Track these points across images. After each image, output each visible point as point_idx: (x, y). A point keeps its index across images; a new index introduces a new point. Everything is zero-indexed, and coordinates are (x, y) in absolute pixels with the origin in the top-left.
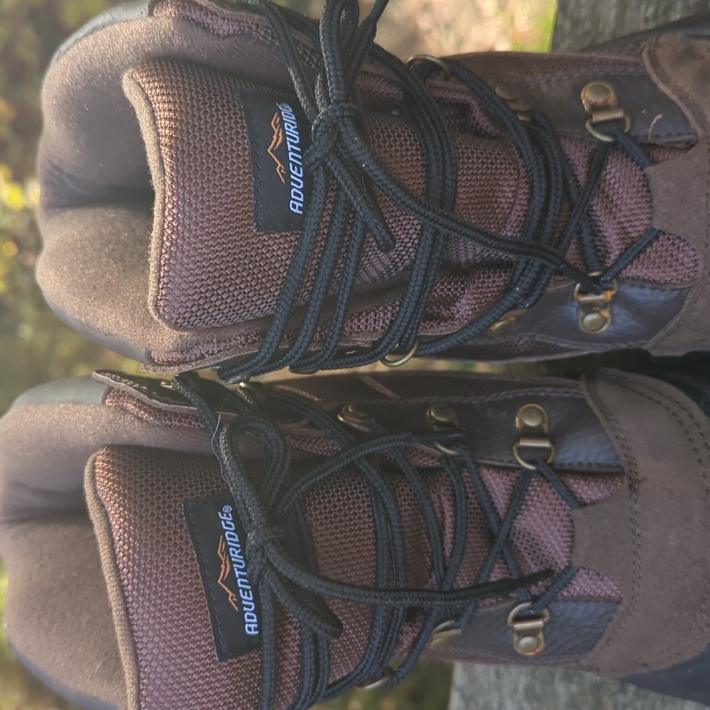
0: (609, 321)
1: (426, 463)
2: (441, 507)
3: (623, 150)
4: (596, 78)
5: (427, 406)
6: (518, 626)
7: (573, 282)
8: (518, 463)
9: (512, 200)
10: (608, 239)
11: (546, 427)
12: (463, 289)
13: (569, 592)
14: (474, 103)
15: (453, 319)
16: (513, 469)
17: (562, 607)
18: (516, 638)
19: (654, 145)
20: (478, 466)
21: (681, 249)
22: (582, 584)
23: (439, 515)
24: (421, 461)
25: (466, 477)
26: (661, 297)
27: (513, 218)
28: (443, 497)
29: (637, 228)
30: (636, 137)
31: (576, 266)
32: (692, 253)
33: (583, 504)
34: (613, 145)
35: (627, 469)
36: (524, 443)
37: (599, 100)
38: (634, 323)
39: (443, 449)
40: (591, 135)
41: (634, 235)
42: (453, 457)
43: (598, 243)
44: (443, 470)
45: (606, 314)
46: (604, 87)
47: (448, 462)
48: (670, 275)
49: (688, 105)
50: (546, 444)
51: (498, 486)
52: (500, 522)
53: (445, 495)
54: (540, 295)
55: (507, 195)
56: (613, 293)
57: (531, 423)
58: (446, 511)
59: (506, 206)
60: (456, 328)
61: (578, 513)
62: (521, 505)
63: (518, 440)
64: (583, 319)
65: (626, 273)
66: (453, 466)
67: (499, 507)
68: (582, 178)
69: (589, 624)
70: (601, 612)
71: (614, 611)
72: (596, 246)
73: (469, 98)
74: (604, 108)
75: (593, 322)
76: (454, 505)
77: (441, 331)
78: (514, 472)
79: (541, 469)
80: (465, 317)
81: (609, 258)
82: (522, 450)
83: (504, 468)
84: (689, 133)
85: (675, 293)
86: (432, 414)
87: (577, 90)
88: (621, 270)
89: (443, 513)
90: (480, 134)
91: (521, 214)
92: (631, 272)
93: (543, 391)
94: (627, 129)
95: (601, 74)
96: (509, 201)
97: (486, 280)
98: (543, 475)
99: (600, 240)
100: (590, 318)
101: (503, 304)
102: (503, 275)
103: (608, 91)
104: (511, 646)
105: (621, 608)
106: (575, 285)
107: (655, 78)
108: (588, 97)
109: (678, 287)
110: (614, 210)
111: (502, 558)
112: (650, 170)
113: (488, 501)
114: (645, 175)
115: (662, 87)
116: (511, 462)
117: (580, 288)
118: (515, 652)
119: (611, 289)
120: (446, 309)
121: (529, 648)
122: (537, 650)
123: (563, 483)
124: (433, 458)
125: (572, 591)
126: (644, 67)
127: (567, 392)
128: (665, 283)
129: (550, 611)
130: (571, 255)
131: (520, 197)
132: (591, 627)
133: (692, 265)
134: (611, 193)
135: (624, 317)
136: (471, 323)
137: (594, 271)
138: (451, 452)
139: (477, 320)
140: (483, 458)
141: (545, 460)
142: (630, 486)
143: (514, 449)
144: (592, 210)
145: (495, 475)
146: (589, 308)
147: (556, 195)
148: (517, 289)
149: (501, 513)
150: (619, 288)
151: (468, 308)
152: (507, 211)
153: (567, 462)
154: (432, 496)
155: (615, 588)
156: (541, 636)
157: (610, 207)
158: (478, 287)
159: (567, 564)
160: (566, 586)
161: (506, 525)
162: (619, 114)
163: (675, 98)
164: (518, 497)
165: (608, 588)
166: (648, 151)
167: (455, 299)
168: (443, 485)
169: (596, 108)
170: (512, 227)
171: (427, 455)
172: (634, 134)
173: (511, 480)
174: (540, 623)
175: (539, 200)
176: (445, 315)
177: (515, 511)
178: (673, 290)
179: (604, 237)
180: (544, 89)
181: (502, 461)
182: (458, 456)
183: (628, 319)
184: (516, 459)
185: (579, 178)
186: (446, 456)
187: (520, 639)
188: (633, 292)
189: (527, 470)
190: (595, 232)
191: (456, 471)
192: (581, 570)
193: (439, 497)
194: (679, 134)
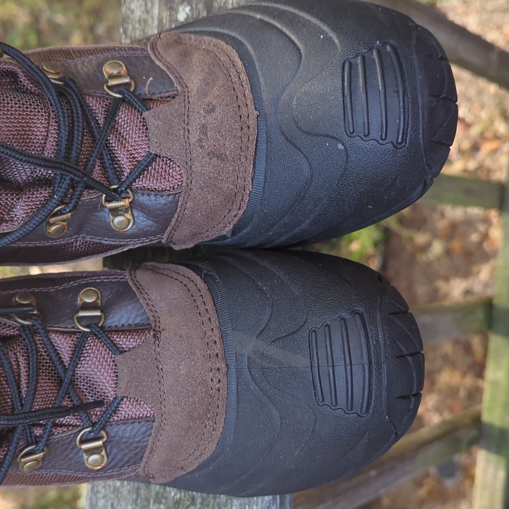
0: (132, 222)
1: (8, 332)
2: (17, 360)
3: (129, 103)
4: (113, 58)
5: (13, 295)
6: (84, 446)
7: (101, 194)
8: (78, 328)
9: (45, 134)
10: (121, 162)
11: (99, 302)
12: (18, 199)
13: (118, 417)
14: (19, 71)
15: (12, 221)
16: (75, 333)
17: (116, 430)
18: (85, 457)
19: (151, 100)
20: (47, 332)
21: (171, 167)
22: (127, 410)
23: (15, 367)
24: (4, 331)
25: (39, 340)
26: (162, 201)
27: (48, 146)
28: (18, 354)
29: (141, 154)
30: (140, 94)
31: (101, 181)
32: (178, 169)
33: (122, 352)
34: (123, 100)
35: (153, 325)
36: (82, 314)
37: (115, 72)
38: (150, 222)
39: (20, 321)
40: (108, 94)
41: (139, 159)
42: (28, 326)
43: (116, 166)
44: (21, 336)
45: (129, 216)
46: (119, 63)
47: (24, 330)
48: (165, 185)
49: (172, 72)
50: (98, 313)
51: (64, 345)
52: (66, 370)
53: (20, 352)
54: (77, 202)
55: (40, 130)
56: (130, 200)
57: (88, 300)
58: (20, 363)
59: (41, 137)
60: (15, 228)
61: (119, 358)
62: (80, 357)
63: (78, 312)
64: (113, 221)
65: (136, 185)
66: (28, 332)
67: (65, 360)
68: (101, 122)
69: (137, 440)
70: (143, 429)
71: (152, 428)
72: (115, 168)
73: (16, 68)
74: (118, 76)
75: (120, 223)
76: (28, 359)
77: (4, 230)
78: (76, 335)
79: (93, 330)
80: (21, 219)
81: (124, 175)
82: (80, 319)
83: (68, 333)
84: (174, 91)
85: (171, 198)
86: (17, 299)
87: (100, 65)
88: (131, 183)
89: (18, 365)
90: (26, 92)
91: (54, 144)
92: (138, 184)
93: (99, 279)
94: (132, 90)
95: (118, 55)
96: (42, 134)
97: (35, 193)
98: (95, 335)
99: (117, 164)
100: (118, 219)
101: (46, 208)
102: (48, 189)
103: (121, 65)
104: (84, 463)
105: (155, 424)
106: (102, 196)
107: (153, 57)
108: (108, 70)
109: (171, 193)
110: (124, 142)
111: (69, 397)
112: (146, 114)
113: (56, 356)
114: (144, 119)
115: (157, 62)
116: (73, 328)
117: (106, 198)
118: (87, 468)
119: (129, 198)
120: (7, 215)
121: (95, 463)
122: (103, 465)
123: (109, 338)
124: (14, 328)
125: (120, 415)
126: (147, 51)
127: (115, 278)
128: (162, 191)
129: (107, 433)
130: (97, 174)
131: (52, 131)
132: (138, 442)
133: (178, 177)
134: (122, 131)
135: (142, 218)
136: (26, 223)
137: (114, 184)
138: (27, 323)
139: (30, 221)
140: (52, 327)
141: (97, 325)
142: (154, 336)
143: (75, 318)
144: (110, 143)
145: (61, 337)
146: (115, 212)
147: (78, 130)
148: (55, 196)
149: (67, 364)
150: (134, 197)
151: (22, 212)
152: (43, 141)
153: (114, 325)
154: (10, 353)
155: (149, 409)
156: (103, 453)
157: (122, 140)
158: (29, 197)
159: (114, 396)
160: (115, 413)
161: (70, 373)
162: (127, 80)
163: (164, 68)
164: (78, 352)
165: (144, 410)
166: (146, 103)
167: (13, 206)
168: (19, 346)
169: (112, 77)
170: (49, 153)
171: (9, 326)
172: (137, 93)
173: (72, 340)
174: (100, 443)
175: (65, 133)
176: (7, 219)
177: (75, 361)
178: (168, 195)
179: (119, 161)
180: (79, 67)
181: (66, 327)
182: (33, 326)
183: (145, 219)
184: (76, 326)
185: (99, 122)
186: (23, 326)
187: (89, 457)
188: (143, 199)
189: (84, 332)
190: (113, 159)
191: (30, 336)
192: (125, 399)
193: (15, 354)
194: (168, 91)
